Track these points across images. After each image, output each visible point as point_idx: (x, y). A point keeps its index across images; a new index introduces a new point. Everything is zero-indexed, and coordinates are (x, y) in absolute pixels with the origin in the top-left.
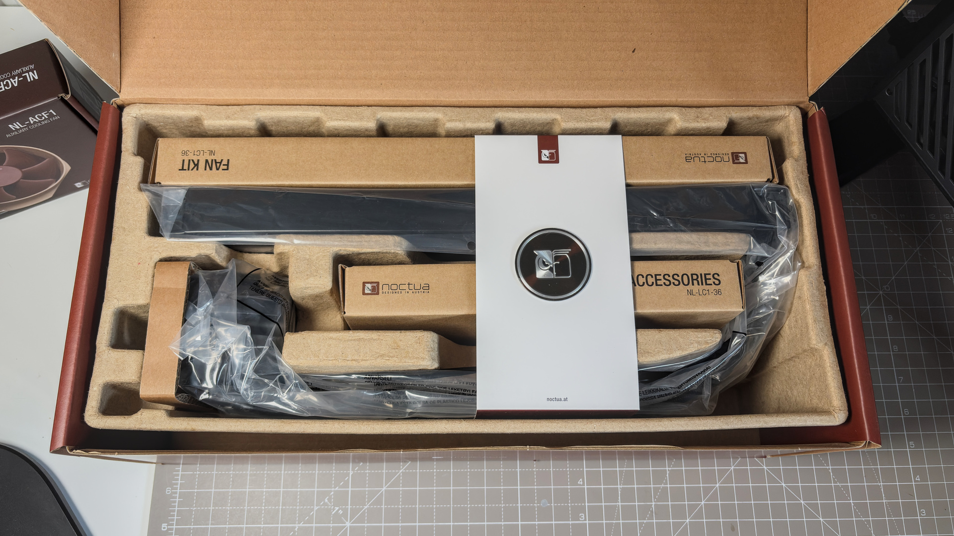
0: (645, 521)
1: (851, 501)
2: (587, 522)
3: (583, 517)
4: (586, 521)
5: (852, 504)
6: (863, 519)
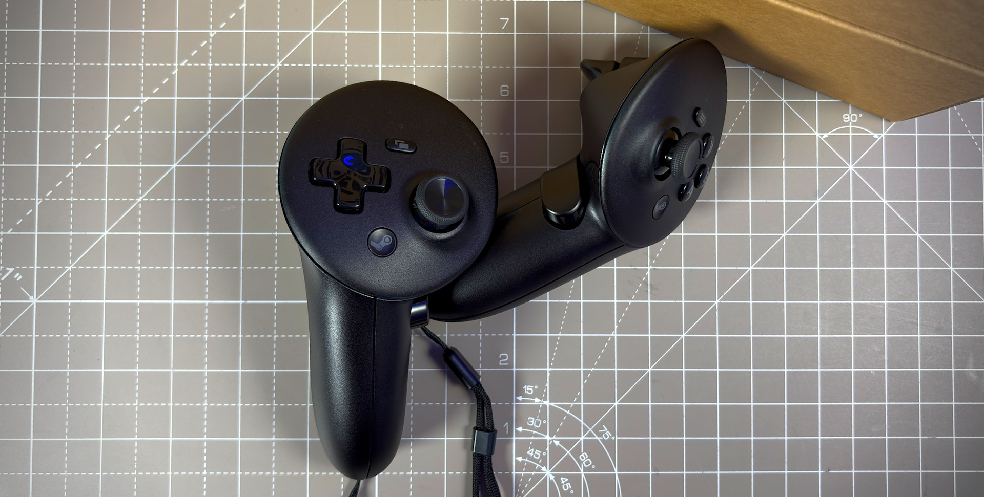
0: (630, 302)
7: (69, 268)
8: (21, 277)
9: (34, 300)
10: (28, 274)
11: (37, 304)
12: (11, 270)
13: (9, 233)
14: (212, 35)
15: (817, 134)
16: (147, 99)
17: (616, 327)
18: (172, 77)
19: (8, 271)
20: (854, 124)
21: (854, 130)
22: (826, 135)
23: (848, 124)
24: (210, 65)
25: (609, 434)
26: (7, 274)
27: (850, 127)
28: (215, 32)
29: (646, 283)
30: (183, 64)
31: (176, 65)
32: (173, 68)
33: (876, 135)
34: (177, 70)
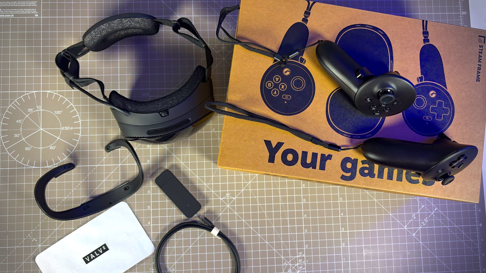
7: (48, 238)
8: (36, 241)
9: (40, 246)
10: (38, 240)
11: (41, 247)
12: (34, 239)
13: (34, 230)
14: (81, 182)
15: (220, 198)
16: (66, 198)
17: (175, 245)
18: (72, 193)
19: (33, 239)
20: (229, 196)
21: (229, 197)
22: (222, 199)
23: (227, 196)
24: (81, 189)
25: (174, 270)
26: (33, 240)
27: (228, 196)
28: (82, 181)
29: (182, 235)
30: (75, 189)
31: (73, 189)
32: (72, 190)
33: (234, 198)
34: (73, 191)
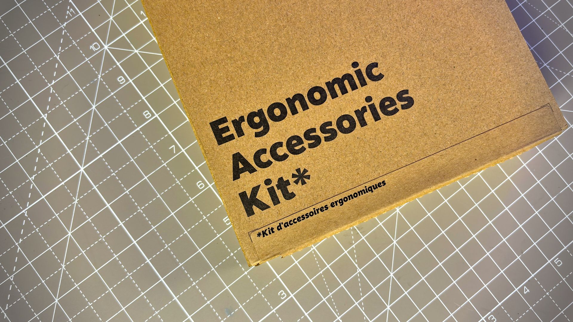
0: (354, 246)
1: (545, 65)
2: (292, 296)
3: (284, 293)
4: (290, 295)
5: (547, 67)
6: (568, 74)
14: (12, 280)
17: (356, 265)
28: (13, 276)
30: (7, 308)
31: (3, 312)
34: (5, 314)
